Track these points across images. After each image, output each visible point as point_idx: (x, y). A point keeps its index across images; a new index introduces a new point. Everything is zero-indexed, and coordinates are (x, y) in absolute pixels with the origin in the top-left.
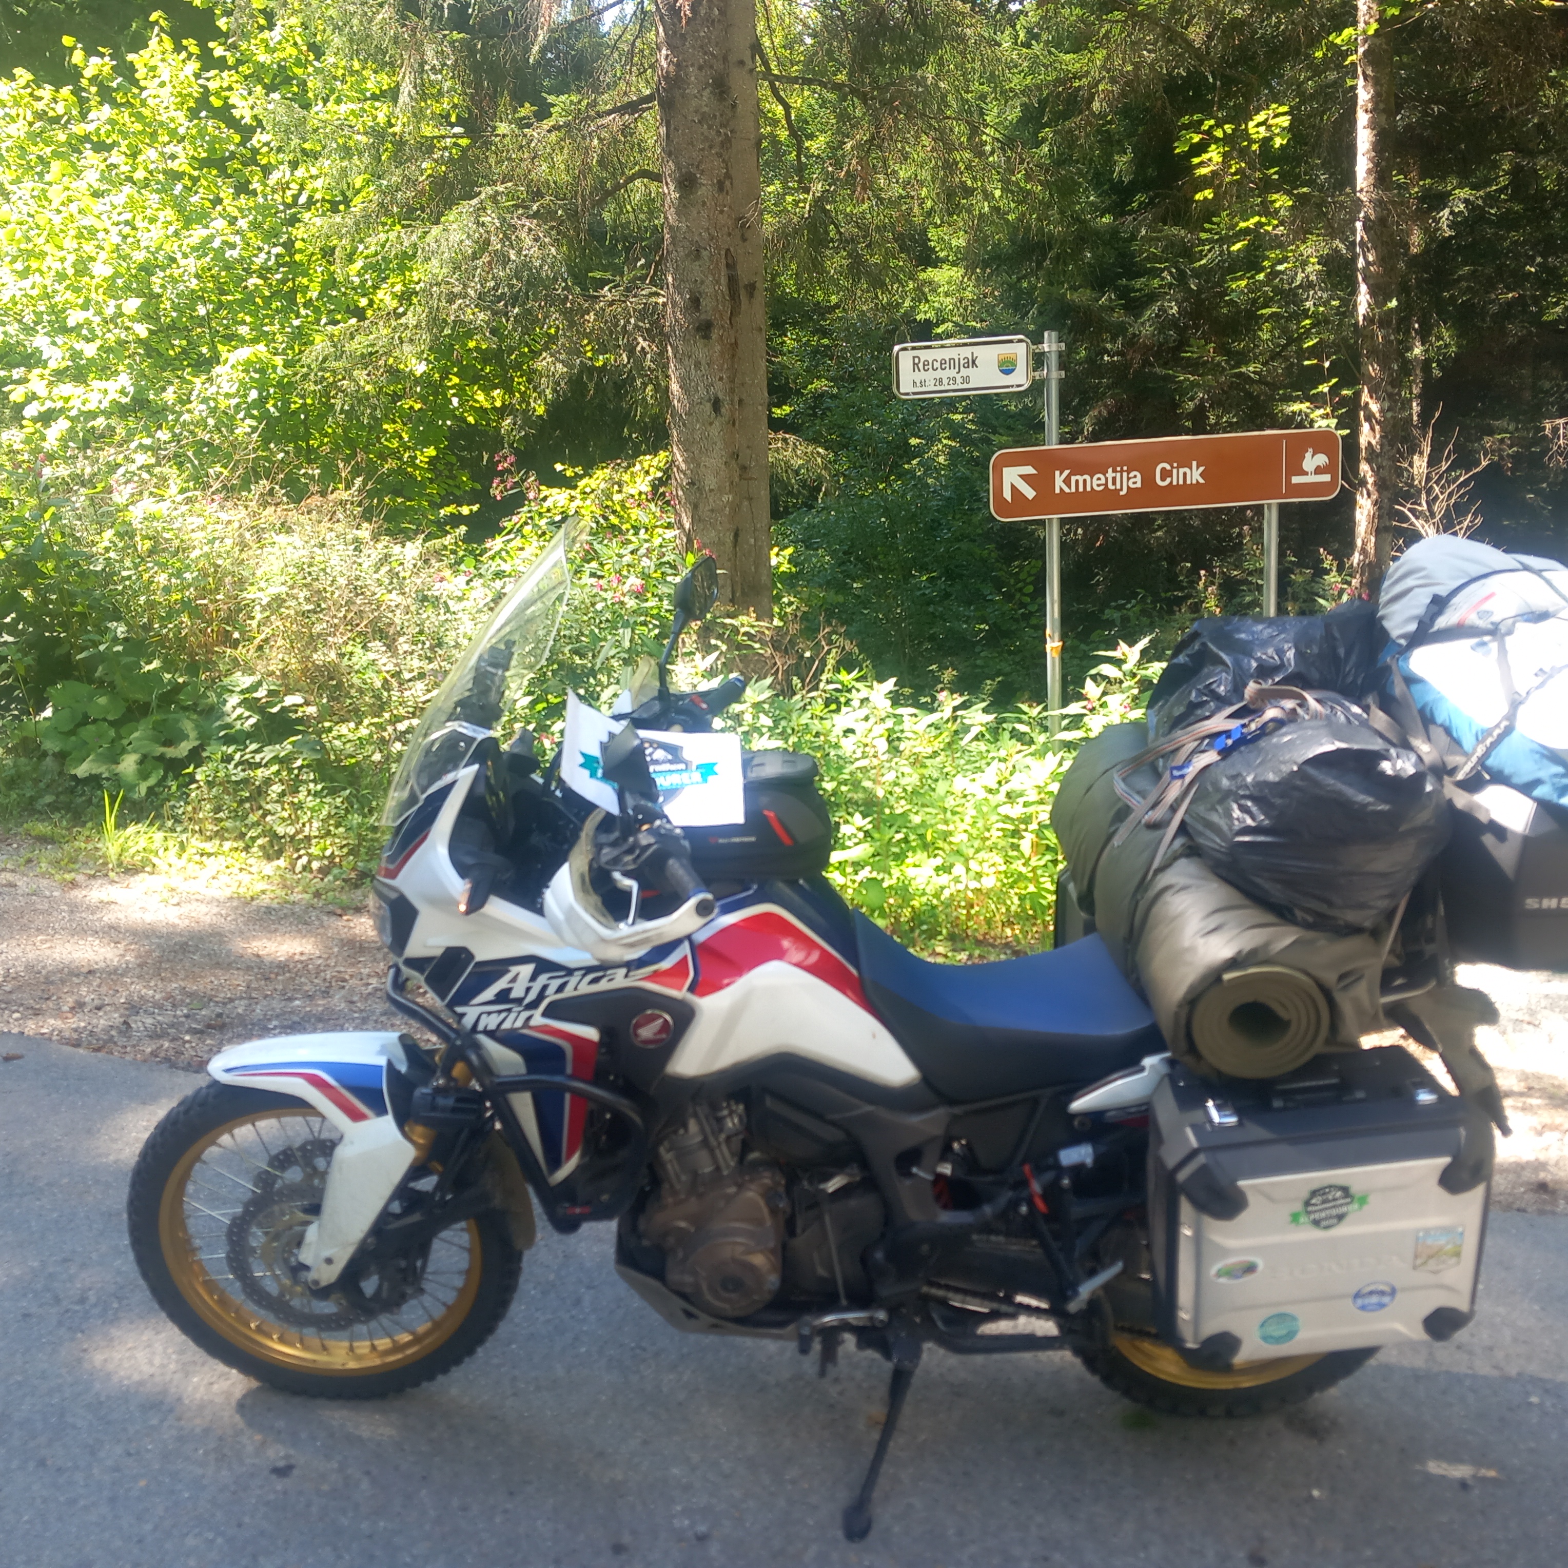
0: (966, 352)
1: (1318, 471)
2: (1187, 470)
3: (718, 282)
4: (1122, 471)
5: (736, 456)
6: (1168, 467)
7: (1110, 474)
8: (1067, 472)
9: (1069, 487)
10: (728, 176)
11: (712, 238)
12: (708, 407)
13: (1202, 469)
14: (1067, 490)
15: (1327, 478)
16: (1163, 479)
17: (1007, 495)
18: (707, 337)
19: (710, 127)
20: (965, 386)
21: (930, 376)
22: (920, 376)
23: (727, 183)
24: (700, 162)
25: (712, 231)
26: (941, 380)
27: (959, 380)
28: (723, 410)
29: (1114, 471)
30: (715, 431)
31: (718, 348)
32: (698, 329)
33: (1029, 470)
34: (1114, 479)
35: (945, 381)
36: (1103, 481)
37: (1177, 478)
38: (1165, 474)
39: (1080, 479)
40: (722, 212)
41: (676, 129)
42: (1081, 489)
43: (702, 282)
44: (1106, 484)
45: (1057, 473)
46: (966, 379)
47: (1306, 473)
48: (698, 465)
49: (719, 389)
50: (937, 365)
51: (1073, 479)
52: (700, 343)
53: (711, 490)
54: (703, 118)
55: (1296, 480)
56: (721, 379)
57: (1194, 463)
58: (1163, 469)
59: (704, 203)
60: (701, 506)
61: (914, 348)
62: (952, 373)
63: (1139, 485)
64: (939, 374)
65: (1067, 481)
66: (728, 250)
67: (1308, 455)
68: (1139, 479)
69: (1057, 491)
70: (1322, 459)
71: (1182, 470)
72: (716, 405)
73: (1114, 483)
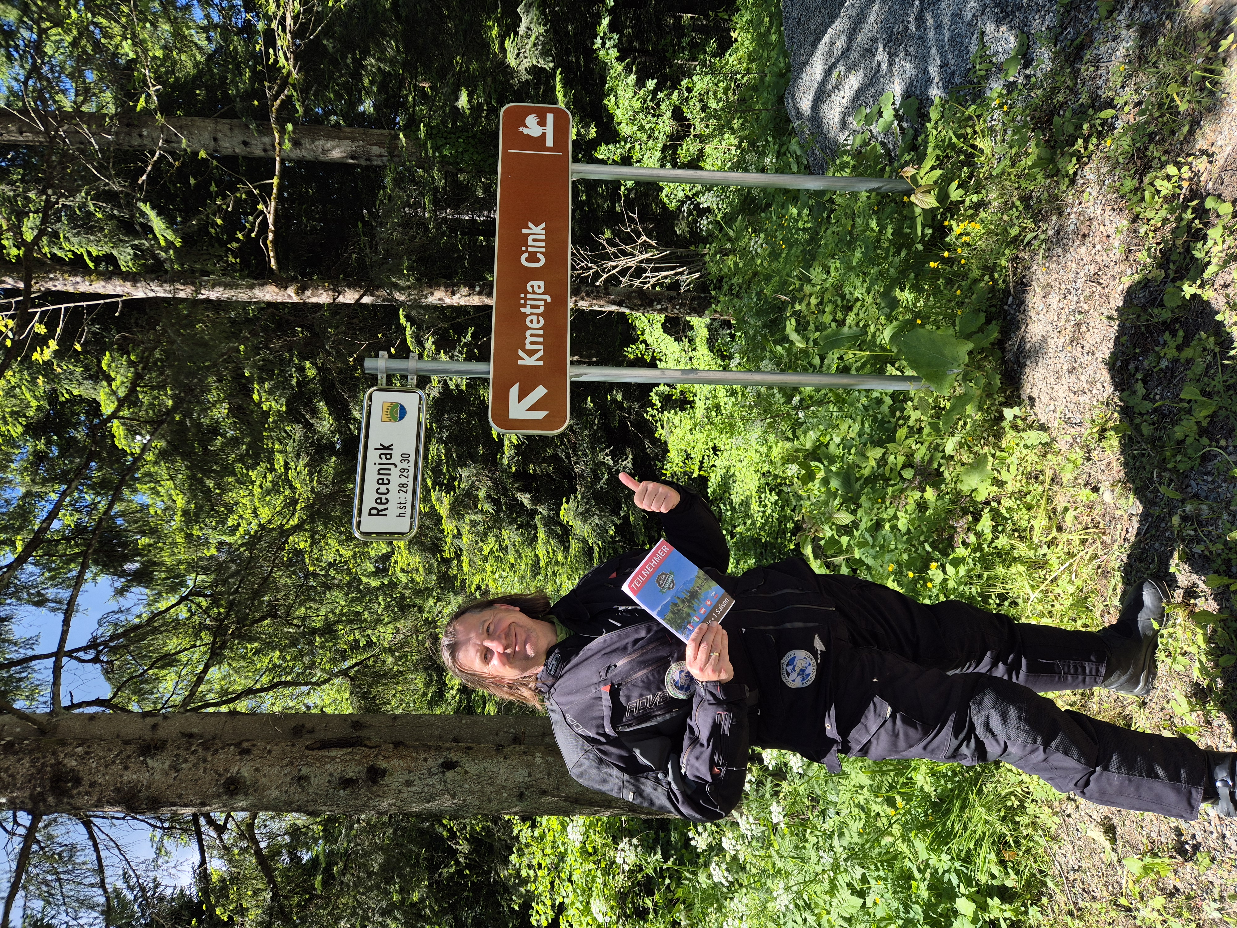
0: (373, 456)
1: (542, 123)
2: (530, 238)
3: (333, 759)
4: (526, 299)
5: (499, 748)
6: (526, 255)
7: (528, 310)
8: (521, 353)
9: (538, 351)
10: (238, 745)
11: (292, 763)
12: (449, 774)
13: (530, 225)
14: (541, 354)
15: (550, 117)
16: (538, 260)
17: (540, 415)
18: (383, 773)
19: (186, 761)
20: (412, 459)
21: (394, 497)
22: (393, 509)
23: (245, 745)
24: (216, 772)
25: (284, 762)
26: (402, 485)
27: (405, 465)
28: (455, 759)
29: (524, 306)
30: (473, 769)
31: (395, 762)
32: (374, 782)
33: (514, 391)
34: (532, 307)
35: (404, 480)
36: (534, 318)
37: (539, 248)
38: (533, 257)
39: (529, 339)
40: (270, 752)
41: (180, 796)
42: (541, 340)
43: (331, 775)
44: (538, 315)
45: (520, 362)
46: (405, 457)
47: (544, 135)
48: (504, 787)
49: (434, 762)
50: (383, 489)
51: (528, 346)
52: (387, 780)
53: (530, 775)
54: (175, 767)
55: (550, 143)
56: (425, 760)
57: (524, 231)
58: (527, 260)
59: (257, 770)
60: (544, 787)
61: (360, 515)
62: (395, 473)
63: (542, 284)
64: (393, 487)
65: (531, 353)
66: (307, 748)
67: (525, 131)
68: (535, 283)
69: (540, 363)
70: (531, 120)
71: (530, 243)
72: (449, 765)
73: (538, 307)
